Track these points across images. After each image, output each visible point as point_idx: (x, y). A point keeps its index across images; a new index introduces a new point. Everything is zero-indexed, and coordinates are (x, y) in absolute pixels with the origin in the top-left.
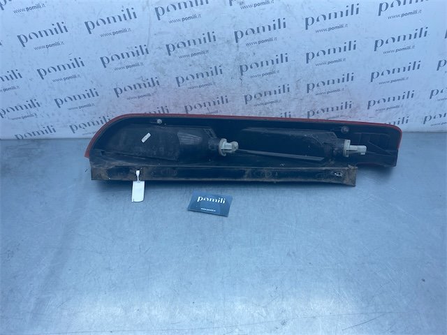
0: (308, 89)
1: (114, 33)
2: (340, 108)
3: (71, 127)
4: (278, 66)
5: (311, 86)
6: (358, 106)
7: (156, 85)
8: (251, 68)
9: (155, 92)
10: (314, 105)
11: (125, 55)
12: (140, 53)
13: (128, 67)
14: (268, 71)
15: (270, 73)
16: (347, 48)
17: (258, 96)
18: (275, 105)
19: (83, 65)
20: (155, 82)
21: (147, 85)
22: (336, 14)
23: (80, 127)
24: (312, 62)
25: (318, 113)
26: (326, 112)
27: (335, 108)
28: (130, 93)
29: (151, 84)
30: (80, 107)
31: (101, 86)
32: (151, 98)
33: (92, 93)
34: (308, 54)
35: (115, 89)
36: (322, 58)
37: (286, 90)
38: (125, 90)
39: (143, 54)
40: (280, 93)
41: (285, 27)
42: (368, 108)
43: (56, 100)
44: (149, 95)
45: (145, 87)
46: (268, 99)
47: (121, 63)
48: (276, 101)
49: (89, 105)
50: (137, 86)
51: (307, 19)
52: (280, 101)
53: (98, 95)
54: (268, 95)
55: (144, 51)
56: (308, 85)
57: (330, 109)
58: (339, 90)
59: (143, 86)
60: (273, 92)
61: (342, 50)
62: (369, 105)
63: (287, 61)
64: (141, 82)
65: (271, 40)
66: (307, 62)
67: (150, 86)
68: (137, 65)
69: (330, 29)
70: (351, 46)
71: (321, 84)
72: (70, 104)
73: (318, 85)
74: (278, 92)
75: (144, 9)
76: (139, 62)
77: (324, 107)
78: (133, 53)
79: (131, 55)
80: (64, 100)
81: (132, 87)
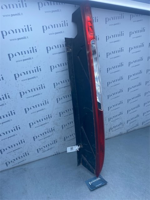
1: (37, 111)
2: (119, 125)
3: (6, 163)
7: (53, 131)
9: (52, 134)
10: (111, 126)
11: (41, 120)
12: (48, 118)
13: (41, 125)
19: (20, 129)
20: (53, 129)
21: (49, 132)
23: (11, 162)
24: (110, 110)
28: (41, 137)
29: (51, 131)
31: (27, 137)
32: (50, 137)
33: (21, 142)
34: (108, 108)
35: (34, 137)
38: (39, 136)
43: (1, 150)
44: (49, 136)
47: (39, 124)
49: (19, 149)
51: (108, 96)
53: (24, 142)
55: (50, 117)
56: (109, 119)
57: (116, 126)
58: (118, 119)
59: (47, 133)
64: (46, 131)
67: (50, 132)
68: (46, 123)
70: (121, 103)
73: (112, 118)
75: (52, 99)
76: (47, 122)
77: (114, 126)
78: (45, 118)
79: (44, 119)
80: (5, 149)
81: (42, 134)
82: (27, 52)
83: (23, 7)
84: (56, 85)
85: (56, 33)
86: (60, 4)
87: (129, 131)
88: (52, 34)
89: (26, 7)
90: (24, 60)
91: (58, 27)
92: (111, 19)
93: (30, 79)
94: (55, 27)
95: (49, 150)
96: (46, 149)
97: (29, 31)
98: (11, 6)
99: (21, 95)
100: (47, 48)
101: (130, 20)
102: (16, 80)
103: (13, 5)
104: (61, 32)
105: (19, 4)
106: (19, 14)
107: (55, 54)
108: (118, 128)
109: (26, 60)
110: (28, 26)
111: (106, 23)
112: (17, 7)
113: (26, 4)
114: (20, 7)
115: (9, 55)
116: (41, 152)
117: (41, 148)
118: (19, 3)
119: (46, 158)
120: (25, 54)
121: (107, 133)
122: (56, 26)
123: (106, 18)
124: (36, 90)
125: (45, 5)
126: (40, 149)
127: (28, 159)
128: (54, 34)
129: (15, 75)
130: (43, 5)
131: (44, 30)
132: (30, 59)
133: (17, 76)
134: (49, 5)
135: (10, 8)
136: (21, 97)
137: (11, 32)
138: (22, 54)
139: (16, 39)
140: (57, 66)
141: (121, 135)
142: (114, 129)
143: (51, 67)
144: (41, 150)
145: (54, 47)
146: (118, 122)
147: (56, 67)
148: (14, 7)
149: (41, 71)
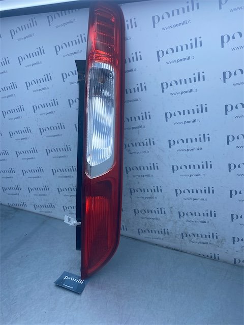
4: (156, 194)
8: (137, 191)
13: (65, 177)
14: (149, 196)
15: (150, 198)
17: (143, 212)
25: (190, 235)
28: (66, 193)
33: (46, 188)
46: (150, 215)
48: (157, 219)
52: (159, 219)
54: (150, 213)
58: (205, 222)
65: (148, 176)
69: (191, 176)
73: (187, 214)
100: (62, 74)
101: (220, 8)
107: (73, 83)
108: (207, 243)
111: (154, 27)
113: (35, 21)
121: (177, 239)
123: (153, 18)
124: (55, 129)
125: (55, 18)
130: (53, 18)
142: (194, 239)
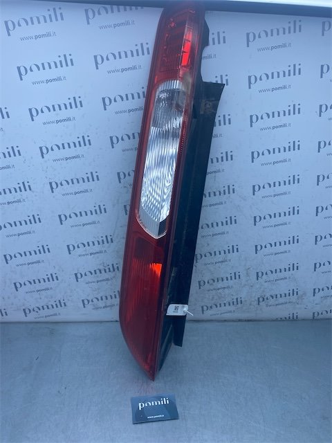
0: (258, 276)
1: (84, 225)
2: (287, 295)
3: (24, 310)
5: (260, 274)
6: (305, 294)
10: (264, 291)
11: (91, 244)
16: (291, 242)
18: (227, 291)
19: (49, 252)
20: (115, 267)
21: (107, 271)
22: (280, 214)
23: (34, 310)
24: (260, 253)
26: (275, 298)
27: (283, 295)
29: (111, 269)
30: (38, 291)
32: (109, 282)
34: (256, 246)
35: (76, 274)
36: (269, 250)
37: (237, 277)
38: (86, 275)
39: (108, 242)
40: (231, 279)
41: (236, 223)
42: (314, 295)
43: (15, 284)
45: (106, 272)
47: (86, 251)
49: (47, 289)
50: (98, 271)
51: (255, 217)
53: (57, 280)
55: (109, 240)
56: (257, 273)
57: (279, 296)
59: (103, 272)
60: (225, 279)
61: (287, 243)
62: (314, 293)
63: (237, 251)
64: (102, 267)
66: (256, 253)
67: (110, 271)
68: (101, 252)
70: (295, 240)
71: (269, 272)
72: (28, 287)
74: (229, 278)
75: (114, 206)
76: (103, 249)
77: (273, 293)
78: (98, 242)
79: (96, 243)
80: (23, 284)
81: (93, 272)
82: (63, 107)
83: (57, 20)
84: (122, 176)
85: (123, 70)
86: (131, 9)
87: (320, 316)
88: (113, 71)
89: (62, 19)
90: (57, 122)
91: (126, 57)
92: (263, 34)
93: (70, 158)
94: (120, 57)
95: (105, 307)
96: (101, 304)
97: (67, 65)
98: (35, 20)
99: (52, 188)
102: (43, 157)
103: (38, 18)
104: (134, 68)
105: (50, 16)
106: (48, 35)
109: (60, 121)
110: (65, 56)
112: (46, 22)
114: (51, 21)
115: (30, 110)
116: (89, 307)
117: (90, 299)
118: (50, 13)
119: (101, 322)
120: (60, 109)
122: (123, 55)
126: (88, 301)
127: (64, 314)
128: (118, 71)
129: (41, 148)
131: (97, 63)
132: (69, 119)
133: (45, 151)
134: (107, 13)
135: (33, 23)
136: (53, 192)
137: (34, 68)
138: (54, 110)
139: (42, 82)
140: (126, 138)
141: (293, 320)
143: (111, 138)
144: (91, 302)
145: (118, 99)
146: (283, 287)
147: (122, 139)
148: (39, 22)
149: (90, 144)
